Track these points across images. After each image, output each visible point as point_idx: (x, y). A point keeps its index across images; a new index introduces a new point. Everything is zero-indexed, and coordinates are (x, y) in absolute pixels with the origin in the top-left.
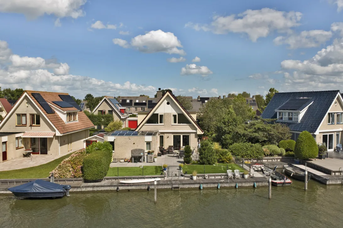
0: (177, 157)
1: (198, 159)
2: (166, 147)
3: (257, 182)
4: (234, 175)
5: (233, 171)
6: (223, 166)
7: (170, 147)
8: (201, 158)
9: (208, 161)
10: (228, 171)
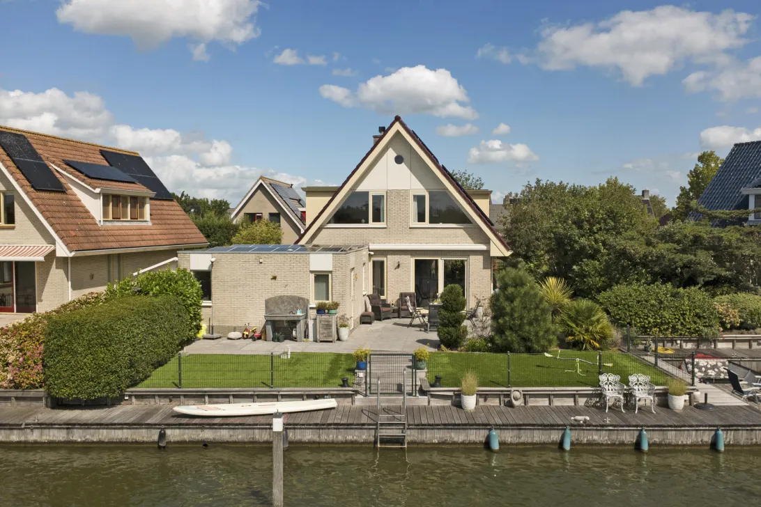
0: (423, 327)
1: (488, 332)
2: (391, 296)
3: (728, 427)
4: (629, 396)
5: (625, 381)
6: (579, 359)
7: (403, 295)
8: (499, 330)
9: (524, 339)
10: (603, 378)
